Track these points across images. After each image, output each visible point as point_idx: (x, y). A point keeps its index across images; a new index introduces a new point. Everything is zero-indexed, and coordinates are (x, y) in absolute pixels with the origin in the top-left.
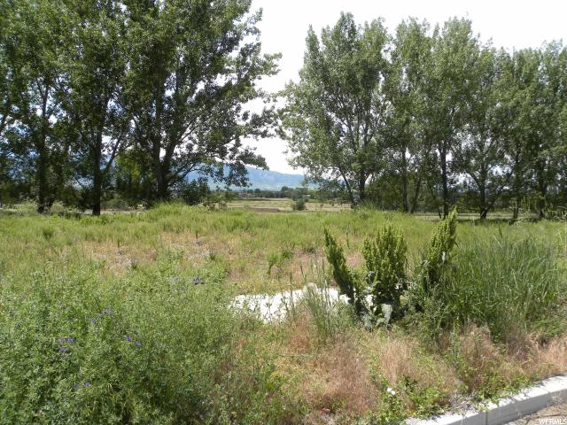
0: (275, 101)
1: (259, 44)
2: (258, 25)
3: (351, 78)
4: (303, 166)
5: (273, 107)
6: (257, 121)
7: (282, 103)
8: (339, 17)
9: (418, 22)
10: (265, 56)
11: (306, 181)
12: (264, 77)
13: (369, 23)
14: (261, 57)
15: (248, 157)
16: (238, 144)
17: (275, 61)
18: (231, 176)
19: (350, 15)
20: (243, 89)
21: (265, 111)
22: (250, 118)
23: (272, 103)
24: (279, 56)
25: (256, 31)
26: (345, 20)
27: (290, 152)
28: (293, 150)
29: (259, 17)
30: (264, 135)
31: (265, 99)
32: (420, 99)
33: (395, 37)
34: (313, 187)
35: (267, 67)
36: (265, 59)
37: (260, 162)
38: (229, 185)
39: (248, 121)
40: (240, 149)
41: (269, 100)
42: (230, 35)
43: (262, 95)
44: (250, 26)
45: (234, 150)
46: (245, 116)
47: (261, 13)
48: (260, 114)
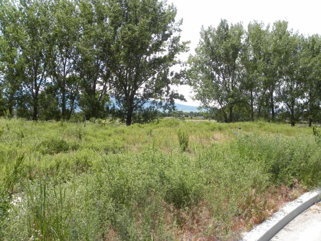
0: (186, 65)
1: (180, 37)
2: (181, 27)
3: (227, 54)
4: (198, 100)
5: (186, 69)
6: (178, 76)
7: (188, 68)
8: (220, 22)
9: (259, 23)
10: (183, 43)
11: (200, 108)
12: (181, 53)
13: (234, 25)
14: (180, 43)
15: (174, 96)
16: (169, 89)
17: (187, 45)
18: (166, 105)
19: (225, 21)
20: (170, 59)
21: (181, 71)
22: (174, 74)
23: (185, 67)
24: (188, 42)
25: (180, 30)
26: (223, 24)
27: (193, 92)
28: (195, 91)
30: (182, 83)
31: (182, 65)
32: (261, 64)
33: (247, 31)
34: (204, 110)
35: (183, 48)
37: (182, 98)
38: (165, 109)
39: (173, 76)
40: (170, 92)
41: (183, 65)
42: (167, 32)
43: (180, 63)
44: (176, 27)
45: (167, 92)
46: (172, 74)
47: (182, 21)
48: (179, 73)
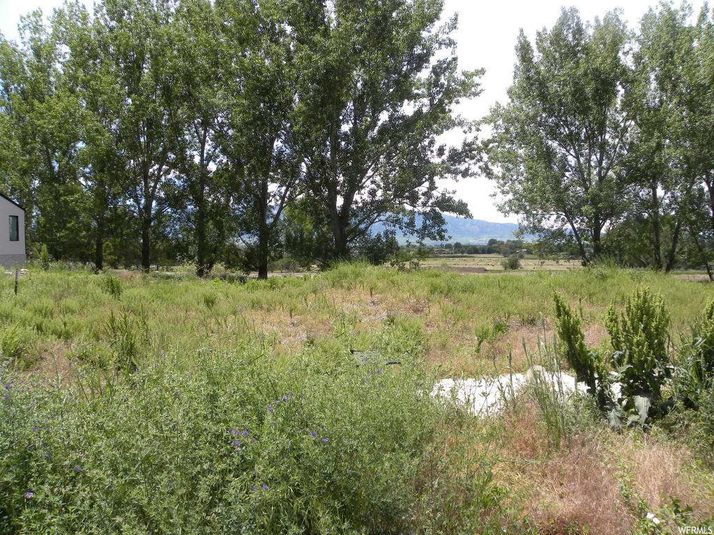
0: (478, 130)
1: (455, 59)
2: (454, 35)
3: (578, 93)
4: (517, 212)
5: (476, 138)
6: (456, 157)
7: (487, 132)
9: (673, 8)
10: (464, 74)
11: (522, 230)
12: (463, 100)
13: (601, 18)
14: (458, 75)
15: (445, 203)
16: (432, 187)
17: (476, 79)
18: (425, 227)
19: (574, 11)
20: (437, 117)
21: (465, 144)
22: (447, 153)
23: (474, 133)
24: (482, 72)
25: (451, 43)
26: (568, 18)
27: (500, 195)
28: (503, 192)
29: (453, 25)
30: (465, 174)
31: (466, 128)
32: (677, 116)
33: (638, 33)
34: (530, 239)
35: (467, 88)
36: (463, 78)
37: (462, 209)
38: (423, 238)
39: (445, 157)
40: (436, 193)
41: (470, 129)
42: (418, 50)
43: (461, 124)
44: (442, 37)
45: (427, 194)
46: (441, 151)
47: (456, 19)
48: (459, 147)
